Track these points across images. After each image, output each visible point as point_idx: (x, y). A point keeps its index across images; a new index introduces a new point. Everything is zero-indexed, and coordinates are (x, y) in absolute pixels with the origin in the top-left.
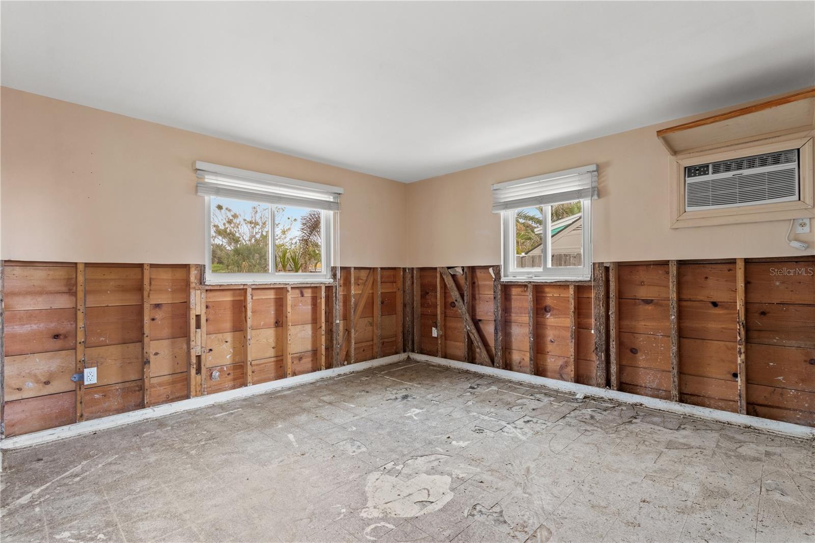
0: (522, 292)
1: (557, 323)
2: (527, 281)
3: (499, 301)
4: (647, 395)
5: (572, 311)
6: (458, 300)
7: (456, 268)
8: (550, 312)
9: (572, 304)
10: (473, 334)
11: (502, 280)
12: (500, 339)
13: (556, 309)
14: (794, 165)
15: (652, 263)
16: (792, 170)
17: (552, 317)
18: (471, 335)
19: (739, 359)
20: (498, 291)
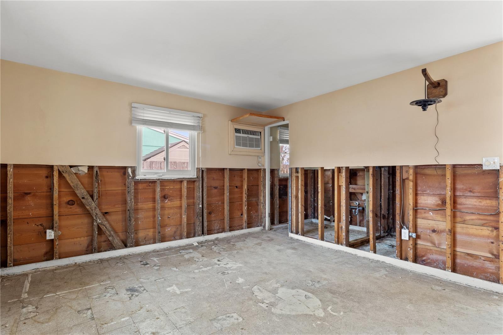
0: (147, 186)
1: (172, 205)
2: (158, 178)
3: (132, 194)
4: (215, 233)
5: (185, 196)
6: (86, 197)
7: (79, 167)
8: (167, 199)
9: (185, 192)
10: (104, 226)
11: (137, 178)
12: (134, 224)
13: (172, 196)
14: (259, 137)
15: (218, 169)
16: (259, 139)
17: (169, 202)
18: (101, 227)
19: (245, 207)
20: (131, 186)
